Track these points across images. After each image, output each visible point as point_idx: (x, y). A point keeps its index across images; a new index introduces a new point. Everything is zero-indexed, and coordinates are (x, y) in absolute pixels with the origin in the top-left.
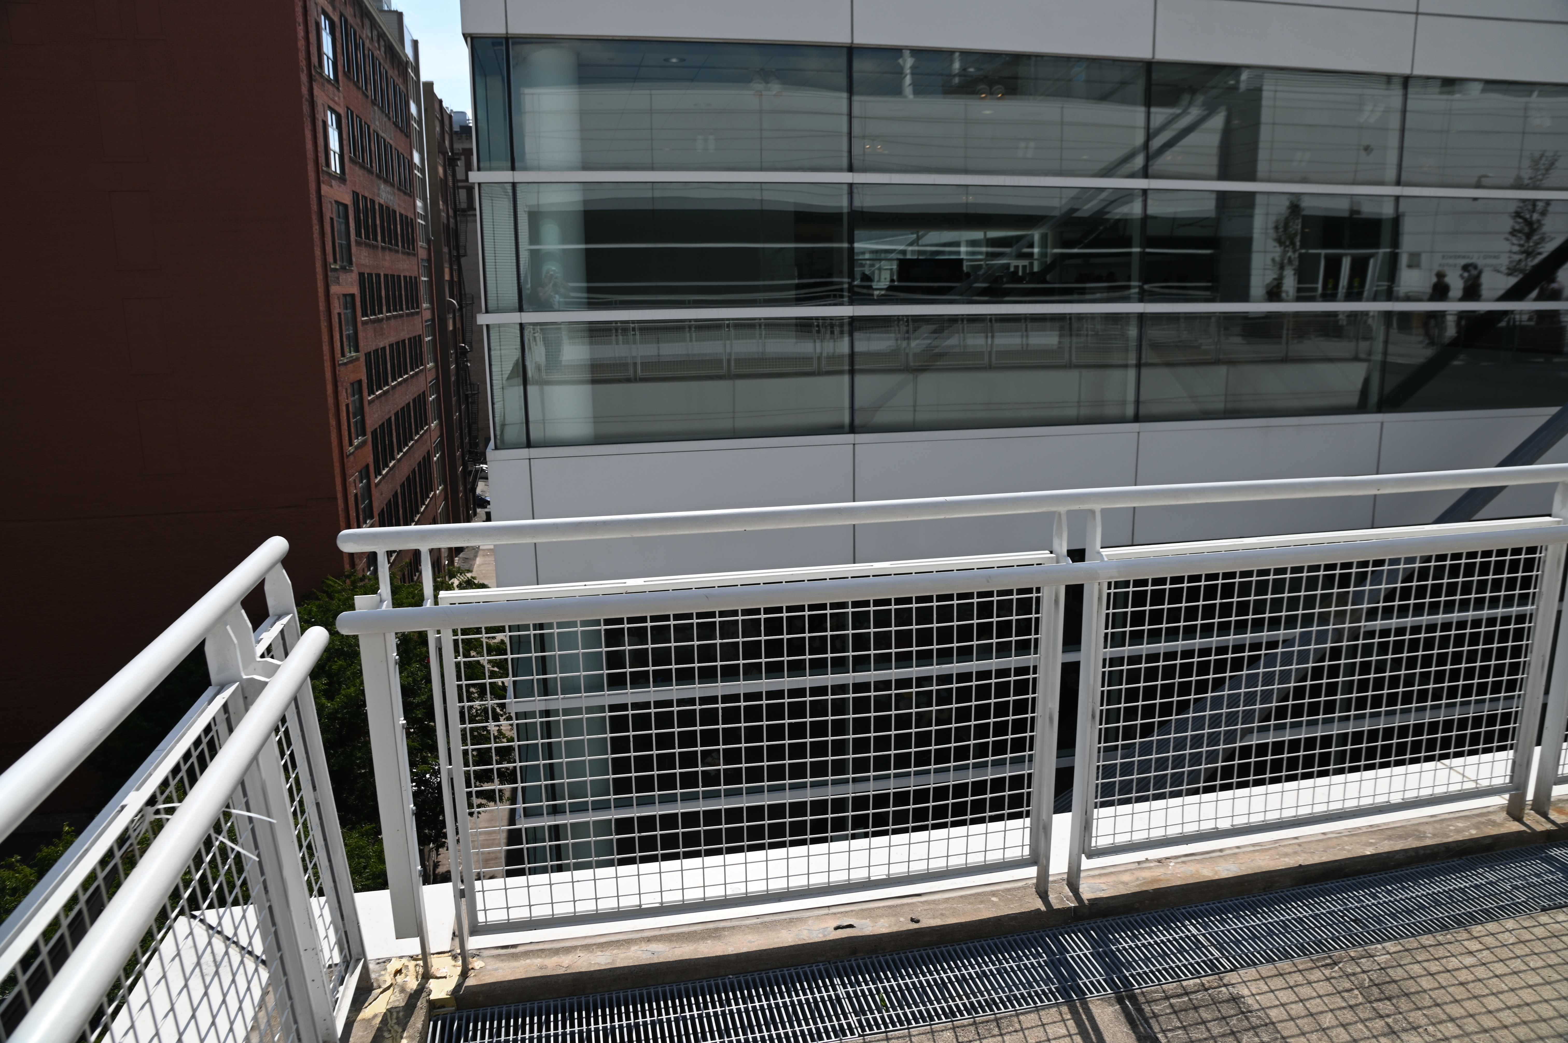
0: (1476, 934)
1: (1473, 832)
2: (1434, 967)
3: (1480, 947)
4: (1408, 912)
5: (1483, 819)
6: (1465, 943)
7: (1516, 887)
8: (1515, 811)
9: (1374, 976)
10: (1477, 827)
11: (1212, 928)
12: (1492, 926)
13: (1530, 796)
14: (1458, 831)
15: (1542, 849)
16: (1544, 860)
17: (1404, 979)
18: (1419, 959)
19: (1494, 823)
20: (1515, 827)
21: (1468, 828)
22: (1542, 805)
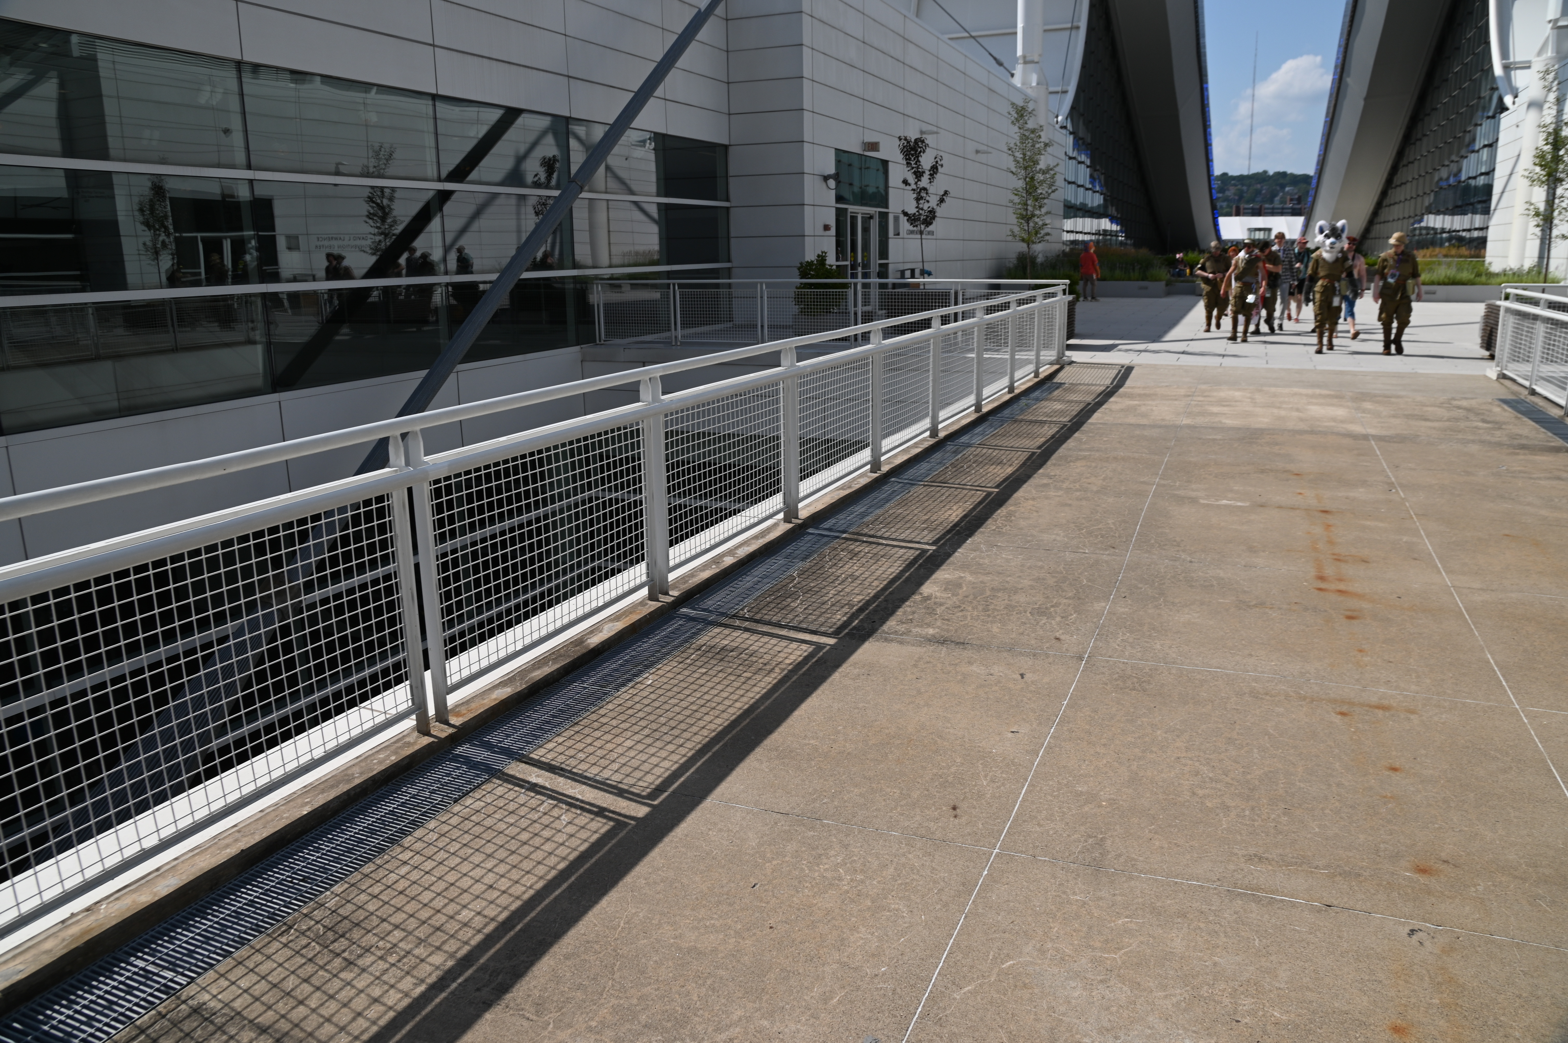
0: (406, 845)
1: (393, 758)
2: (376, 890)
3: (411, 854)
4: (349, 850)
5: (399, 744)
6: (400, 857)
7: (433, 792)
8: (423, 728)
9: (327, 922)
10: (395, 753)
11: (160, 952)
12: (419, 833)
13: (431, 711)
14: (380, 762)
15: (449, 752)
16: (451, 760)
17: (353, 912)
18: (364, 888)
19: (409, 744)
20: (426, 740)
21: (389, 756)
22: (442, 715)
